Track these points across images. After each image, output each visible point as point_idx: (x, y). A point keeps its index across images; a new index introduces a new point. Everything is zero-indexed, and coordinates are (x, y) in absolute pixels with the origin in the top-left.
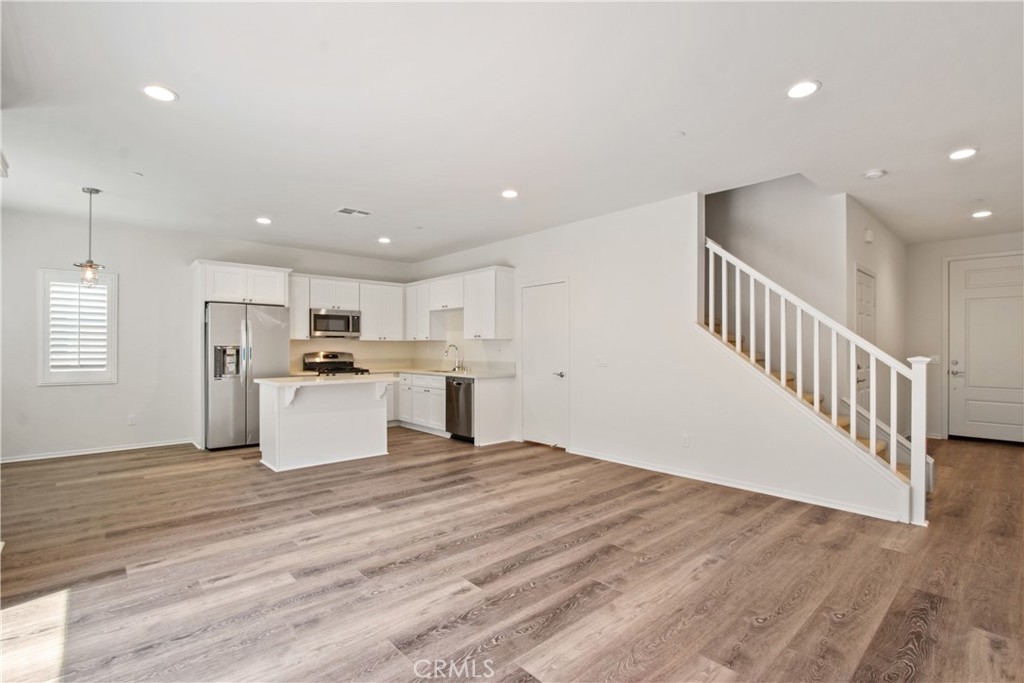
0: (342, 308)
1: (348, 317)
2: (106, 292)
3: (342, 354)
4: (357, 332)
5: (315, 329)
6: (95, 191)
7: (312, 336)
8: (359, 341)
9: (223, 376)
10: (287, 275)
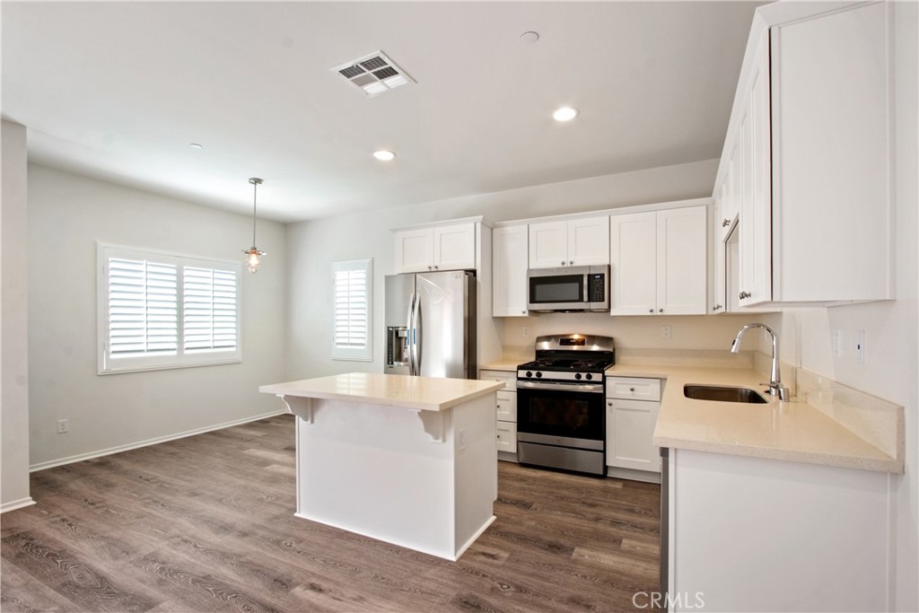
0: (576, 263)
1: (582, 276)
2: (364, 276)
3: (592, 339)
4: (603, 300)
5: (533, 300)
6: (257, 181)
7: (533, 312)
8: (614, 316)
9: (395, 363)
10: (479, 225)
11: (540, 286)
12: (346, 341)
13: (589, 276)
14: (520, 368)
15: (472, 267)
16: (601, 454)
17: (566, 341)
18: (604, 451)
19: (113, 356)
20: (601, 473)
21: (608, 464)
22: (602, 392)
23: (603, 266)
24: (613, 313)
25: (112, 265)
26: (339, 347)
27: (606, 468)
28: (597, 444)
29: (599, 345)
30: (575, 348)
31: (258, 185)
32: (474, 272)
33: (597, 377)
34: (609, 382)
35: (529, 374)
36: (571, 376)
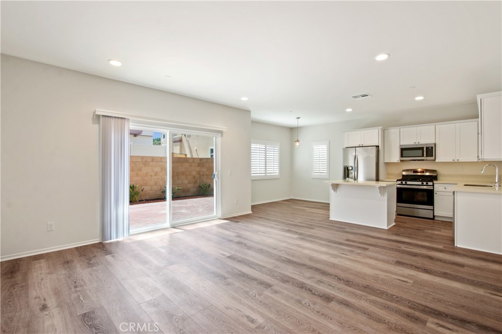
0: (421, 143)
1: (423, 148)
2: (326, 147)
3: (427, 171)
4: (432, 156)
5: (402, 156)
6: (298, 118)
7: (401, 161)
8: (437, 162)
9: (347, 178)
10: (380, 130)
11: (404, 151)
12: (318, 171)
13: (427, 148)
14: (398, 180)
15: (377, 145)
16: (432, 211)
17: (415, 171)
18: (433, 210)
19: (252, 175)
20: (432, 217)
21: (435, 215)
22: (432, 189)
23: (432, 144)
24: (437, 161)
25: (252, 146)
26: (315, 174)
27: (434, 216)
28: (431, 207)
29: (430, 173)
30: (419, 174)
31: (299, 119)
32: (378, 146)
33: (430, 183)
34: (435, 186)
35: (402, 183)
36: (420, 183)
